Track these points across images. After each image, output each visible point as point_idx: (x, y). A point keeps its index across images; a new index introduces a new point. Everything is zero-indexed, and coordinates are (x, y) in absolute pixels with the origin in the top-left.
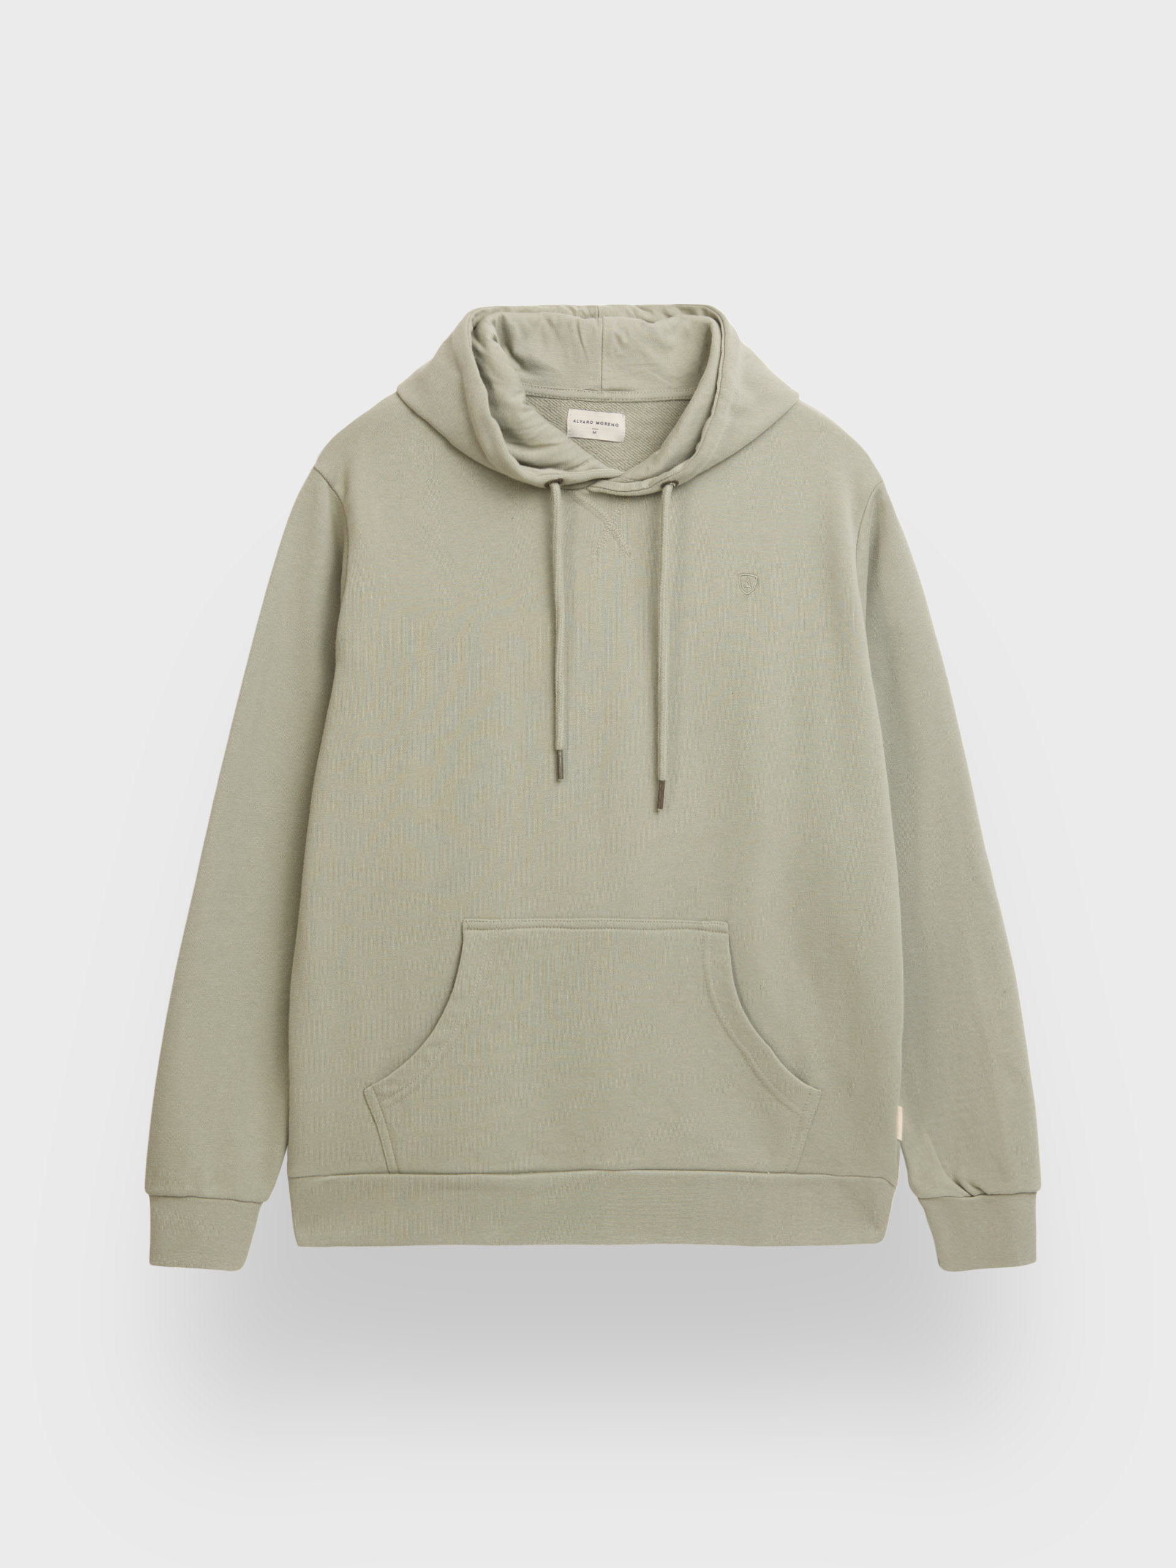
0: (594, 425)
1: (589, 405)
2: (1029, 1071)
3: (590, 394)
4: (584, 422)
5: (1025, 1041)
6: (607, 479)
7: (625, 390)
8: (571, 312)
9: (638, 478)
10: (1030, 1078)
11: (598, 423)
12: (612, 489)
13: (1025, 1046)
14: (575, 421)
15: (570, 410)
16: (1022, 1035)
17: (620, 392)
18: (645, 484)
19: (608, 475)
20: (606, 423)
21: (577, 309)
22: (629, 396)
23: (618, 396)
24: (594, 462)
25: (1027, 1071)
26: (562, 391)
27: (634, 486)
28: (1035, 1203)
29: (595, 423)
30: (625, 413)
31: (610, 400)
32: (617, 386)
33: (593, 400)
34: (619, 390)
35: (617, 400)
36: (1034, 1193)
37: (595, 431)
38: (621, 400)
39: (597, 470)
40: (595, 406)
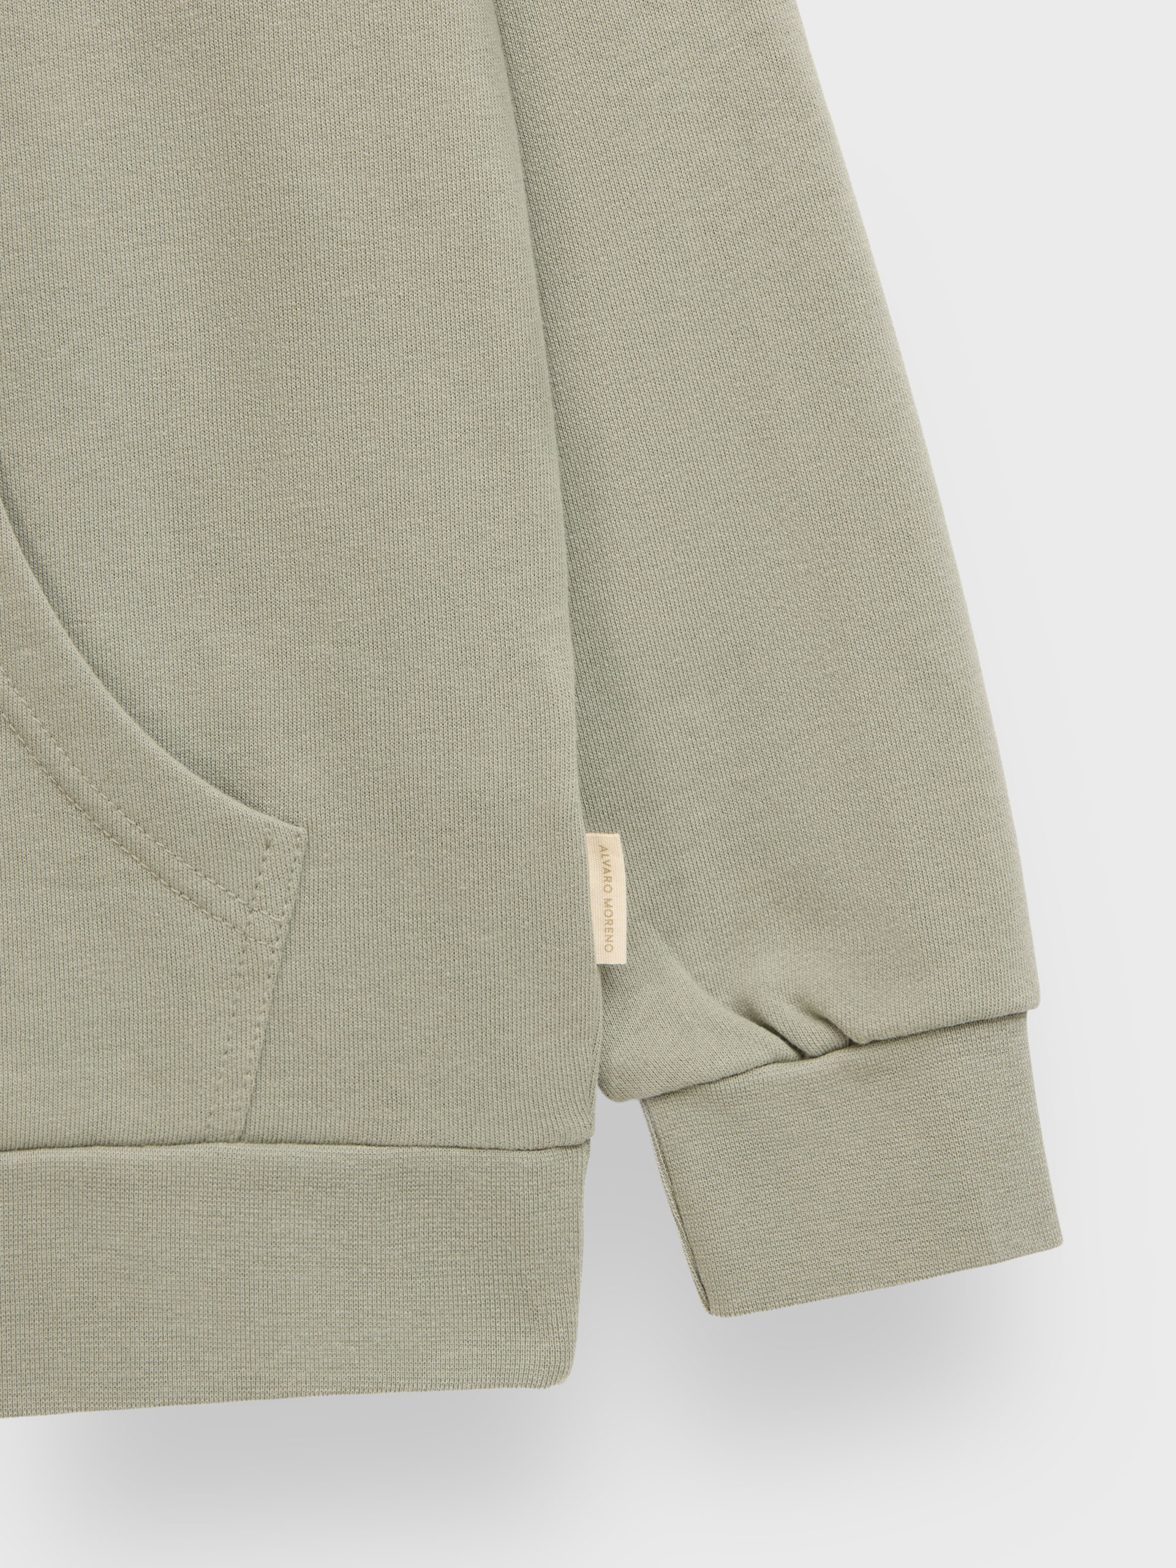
2: (978, 671)
5: (954, 571)
10: (983, 698)
13: (957, 589)
16: (944, 551)
25: (970, 672)
28: (1024, 1046)
36: (1018, 1016)
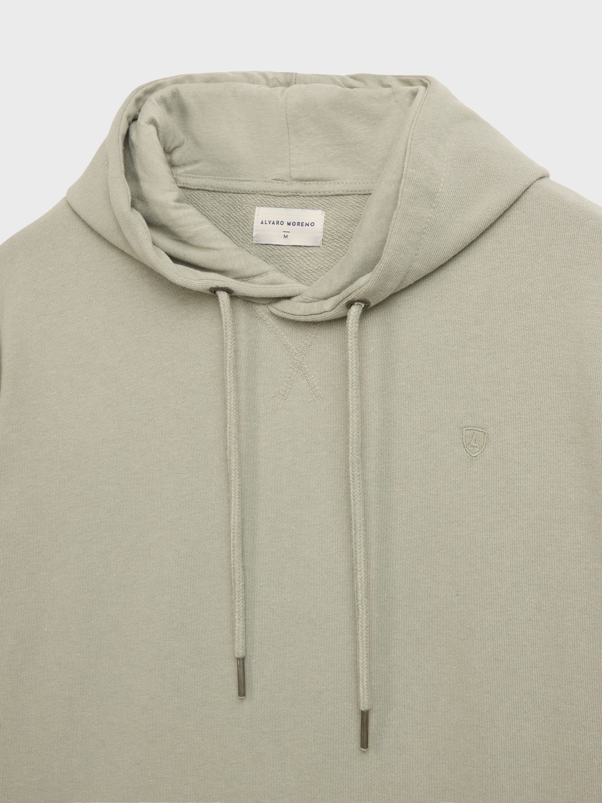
0: (285, 227)
1: (280, 201)
3: (279, 187)
4: (273, 223)
6: (289, 298)
7: (322, 180)
8: (264, 81)
9: (321, 296)
11: (289, 224)
12: (289, 312)
14: (262, 223)
15: (257, 208)
17: (315, 182)
18: (328, 305)
19: (287, 294)
20: (298, 224)
21: (270, 77)
22: (328, 188)
23: (312, 187)
24: (276, 276)
26: (247, 183)
27: (316, 307)
29: (286, 224)
30: (324, 210)
31: (303, 194)
32: (308, 175)
33: (282, 194)
34: (313, 180)
35: (312, 194)
37: (286, 234)
38: (318, 194)
39: (278, 286)
40: (286, 201)
